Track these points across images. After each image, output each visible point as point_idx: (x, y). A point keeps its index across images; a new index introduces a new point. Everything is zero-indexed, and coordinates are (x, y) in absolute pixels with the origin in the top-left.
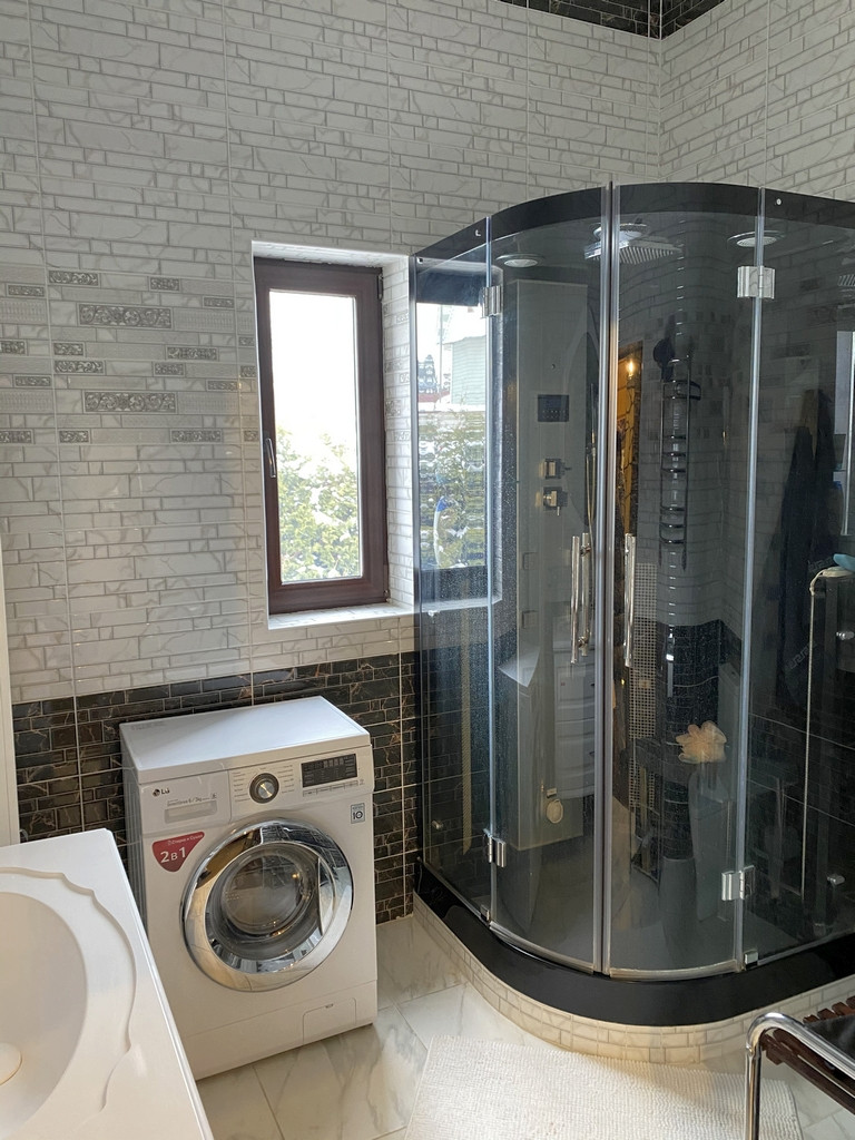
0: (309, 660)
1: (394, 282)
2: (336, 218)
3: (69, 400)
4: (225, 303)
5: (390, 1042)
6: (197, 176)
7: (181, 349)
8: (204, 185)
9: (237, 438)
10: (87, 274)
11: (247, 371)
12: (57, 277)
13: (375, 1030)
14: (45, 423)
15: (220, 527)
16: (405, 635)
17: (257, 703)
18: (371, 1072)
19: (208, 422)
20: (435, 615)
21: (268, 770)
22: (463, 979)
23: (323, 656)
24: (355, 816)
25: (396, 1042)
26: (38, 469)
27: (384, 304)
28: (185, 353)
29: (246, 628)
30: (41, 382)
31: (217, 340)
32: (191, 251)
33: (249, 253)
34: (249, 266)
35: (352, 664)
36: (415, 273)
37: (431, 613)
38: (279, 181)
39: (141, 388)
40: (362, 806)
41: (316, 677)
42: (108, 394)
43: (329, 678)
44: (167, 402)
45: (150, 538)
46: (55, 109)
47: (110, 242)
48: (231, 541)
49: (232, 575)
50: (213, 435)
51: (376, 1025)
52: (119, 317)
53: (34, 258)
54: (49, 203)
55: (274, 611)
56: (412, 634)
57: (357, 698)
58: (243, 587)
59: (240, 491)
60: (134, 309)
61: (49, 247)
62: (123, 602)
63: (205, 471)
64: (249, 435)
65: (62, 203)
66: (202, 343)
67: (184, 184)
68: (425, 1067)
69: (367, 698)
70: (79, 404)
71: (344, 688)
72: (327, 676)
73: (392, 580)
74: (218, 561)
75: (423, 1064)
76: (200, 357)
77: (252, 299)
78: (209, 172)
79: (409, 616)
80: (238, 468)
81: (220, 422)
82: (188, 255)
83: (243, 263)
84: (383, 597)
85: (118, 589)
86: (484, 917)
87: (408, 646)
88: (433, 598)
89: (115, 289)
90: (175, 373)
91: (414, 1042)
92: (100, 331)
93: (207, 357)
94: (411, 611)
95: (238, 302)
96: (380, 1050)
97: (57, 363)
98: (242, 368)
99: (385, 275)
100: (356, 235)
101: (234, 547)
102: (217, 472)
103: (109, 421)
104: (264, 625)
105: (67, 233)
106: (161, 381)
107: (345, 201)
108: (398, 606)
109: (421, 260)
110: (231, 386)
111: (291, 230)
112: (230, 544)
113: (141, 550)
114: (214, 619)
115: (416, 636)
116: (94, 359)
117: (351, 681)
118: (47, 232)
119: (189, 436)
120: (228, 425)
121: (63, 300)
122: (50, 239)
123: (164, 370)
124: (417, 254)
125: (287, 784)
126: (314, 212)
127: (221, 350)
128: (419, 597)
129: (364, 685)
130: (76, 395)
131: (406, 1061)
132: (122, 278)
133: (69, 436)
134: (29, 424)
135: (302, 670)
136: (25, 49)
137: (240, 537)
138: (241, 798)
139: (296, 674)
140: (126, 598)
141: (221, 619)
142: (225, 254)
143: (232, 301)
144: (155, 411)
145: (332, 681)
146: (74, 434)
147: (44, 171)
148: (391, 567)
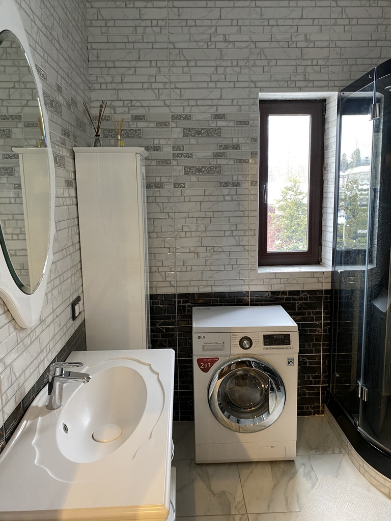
0: (276, 288)
1: (331, 106)
2: (301, 77)
3: (177, 170)
4: (245, 123)
5: (301, 471)
6: (235, 66)
7: (224, 146)
8: (238, 69)
9: (248, 185)
10: (187, 115)
11: (253, 154)
12: (175, 117)
13: (295, 463)
14: (168, 180)
15: (238, 225)
16: (326, 281)
17: (251, 305)
18: (289, 481)
19: (235, 178)
20: (341, 272)
21: (248, 335)
22: (344, 451)
23: (284, 287)
24: (289, 363)
25: (304, 472)
26: (165, 200)
27: (326, 117)
28: (226, 147)
29: (248, 271)
30: (167, 163)
31: (241, 140)
32: (231, 101)
33: (257, 99)
34: (257, 105)
35: (298, 293)
36: (340, 100)
37: (339, 271)
38: (273, 63)
39: (206, 164)
40: (292, 359)
41: (280, 296)
42: (193, 167)
43: (286, 298)
44: (217, 170)
45: (208, 229)
46: (176, 45)
47: (196, 100)
48: (242, 232)
49: (242, 247)
50: (236, 184)
51: (296, 462)
52: (199, 133)
53: (166, 110)
54: (173, 86)
55: (261, 265)
56: (330, 281)
57: (300, 309)
58: (247, 252)
59: (247, 209)
60: (205, 129)
61: (172, 105)
62: (196, 256)
63: (232, 200)
64: (253, 184)
65: (178, 85)
66: (234, 142)
67: (229, 70)
68: (316, 487)
69: (304, 309)
70: (182, 172)
71: (293, 303)
72: (285, 296)
73: (323, 254)
74: (236, 240)
75: (315, 485)
76: (233, 149)
77: (257, 120)
78: (241, 63)
79: (329, 272)
80: (247, 199)
81: (240, 178)
82: (229, 102)
83: (254, 104)
84: (318, 261)
85: (194, 251)
86: (355, 424)
87: (328, 287)
88: (341, 264)
89: (198, 121)
90: (221, 156)
91: (312, 474)
92: (191, 140)
93: (236, 149)
94: (330, 269)
95: (251, 122)
96: (295, 473)
97: (173, 154)
98: (252, 152)
99: (327, 103)
100: (311, 84)
101: (243, 234)
102: (238, 201)
103: (193, 178)
104: (255, 270)
105: (179, 98)
106: (215, 160)
107: (305, 69)
108: (324, 266)
109: (343, 94)
110: (245, 161)
111: (278, 86)
112: (242, 233)
113: (204, 234)
114: (234, 266)
115: (332, 282)
116: (188, 152)
117: (297, 300)
118: (172, 98)
119: (226, 185)
120: (244, 179)
121: (177, 127)
122: (172, 102)
123: (217, 155)
124: (342, 91)
125: (256, 343)
126: (289, 76)
127: (242, 145)
128: (334, 263)
129: (303, 303)
130: (180, 168)
131: (307, 482)
132: (201, 115)
133: (177, 185)
134: (162, 181)
135: (273, 293)
136: (165, 21)
137: (246, 230)
138: (235, 346)
139: (270, 294)
140: (197, 254)
141: (237, 266)
142: (246, 101)
143: (248, 122)
144: (213, 174)
145: (287, 299)
146: (179, 184)
147: (171, 72)
148: (323, 247)
